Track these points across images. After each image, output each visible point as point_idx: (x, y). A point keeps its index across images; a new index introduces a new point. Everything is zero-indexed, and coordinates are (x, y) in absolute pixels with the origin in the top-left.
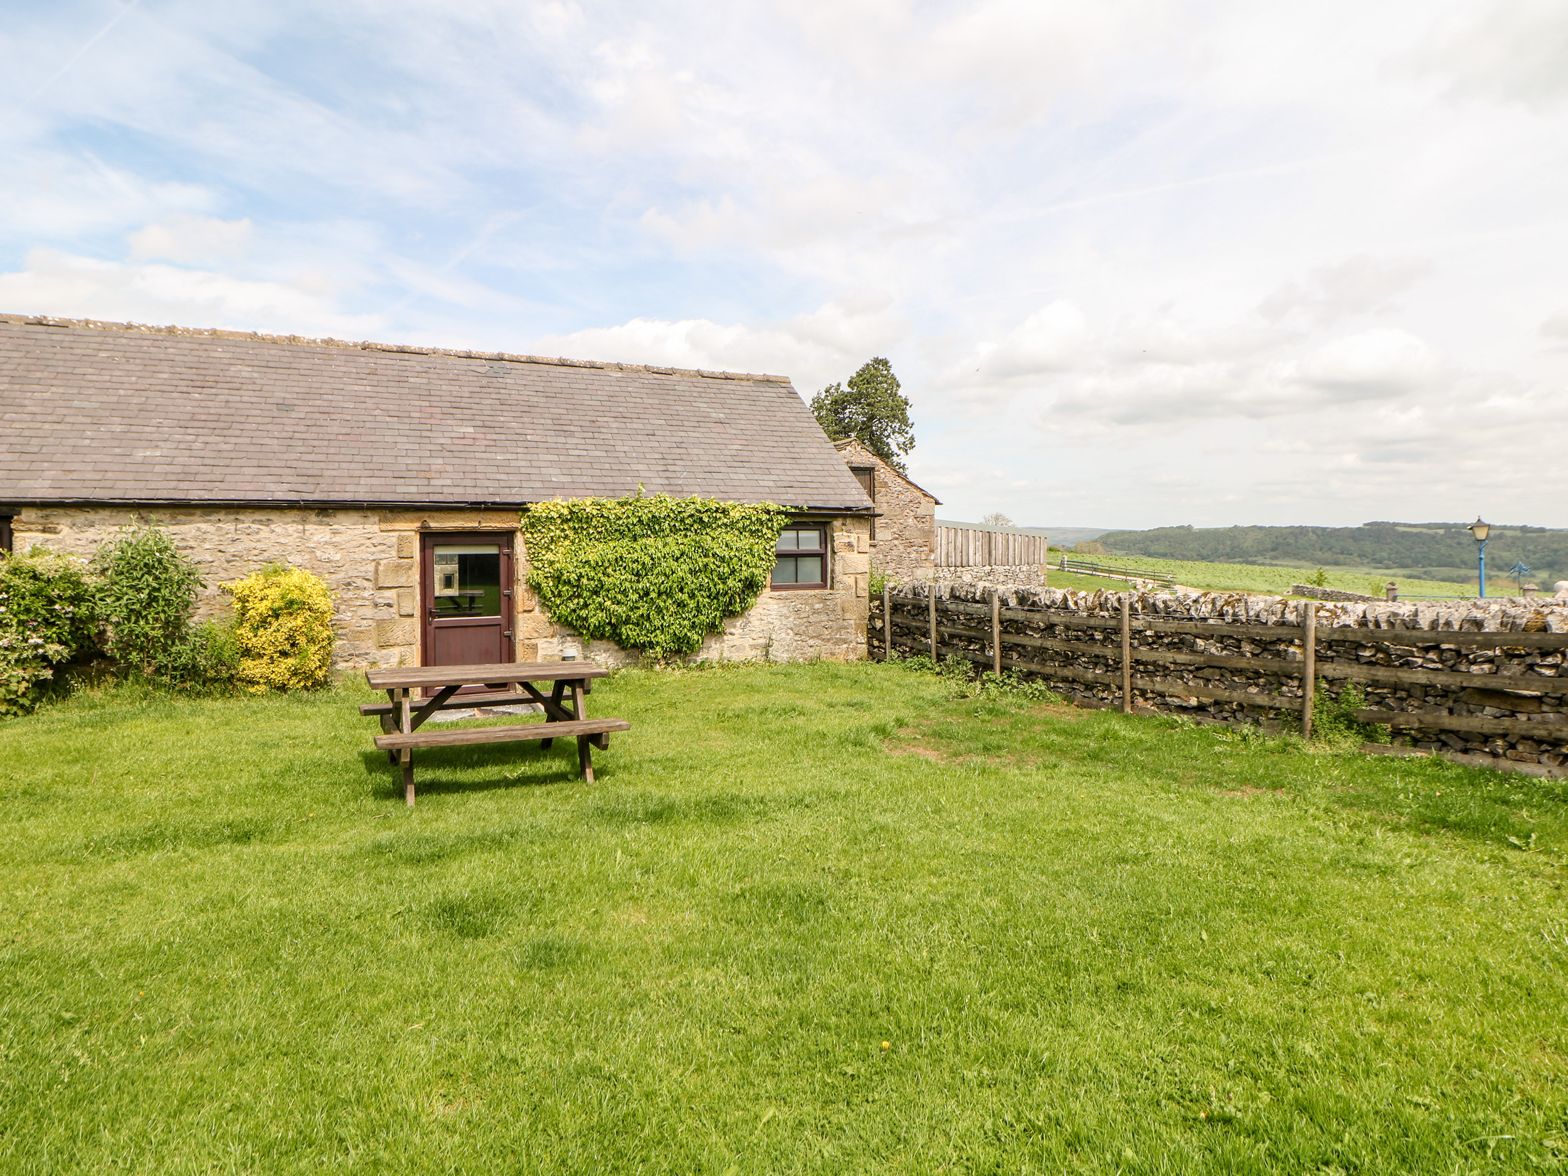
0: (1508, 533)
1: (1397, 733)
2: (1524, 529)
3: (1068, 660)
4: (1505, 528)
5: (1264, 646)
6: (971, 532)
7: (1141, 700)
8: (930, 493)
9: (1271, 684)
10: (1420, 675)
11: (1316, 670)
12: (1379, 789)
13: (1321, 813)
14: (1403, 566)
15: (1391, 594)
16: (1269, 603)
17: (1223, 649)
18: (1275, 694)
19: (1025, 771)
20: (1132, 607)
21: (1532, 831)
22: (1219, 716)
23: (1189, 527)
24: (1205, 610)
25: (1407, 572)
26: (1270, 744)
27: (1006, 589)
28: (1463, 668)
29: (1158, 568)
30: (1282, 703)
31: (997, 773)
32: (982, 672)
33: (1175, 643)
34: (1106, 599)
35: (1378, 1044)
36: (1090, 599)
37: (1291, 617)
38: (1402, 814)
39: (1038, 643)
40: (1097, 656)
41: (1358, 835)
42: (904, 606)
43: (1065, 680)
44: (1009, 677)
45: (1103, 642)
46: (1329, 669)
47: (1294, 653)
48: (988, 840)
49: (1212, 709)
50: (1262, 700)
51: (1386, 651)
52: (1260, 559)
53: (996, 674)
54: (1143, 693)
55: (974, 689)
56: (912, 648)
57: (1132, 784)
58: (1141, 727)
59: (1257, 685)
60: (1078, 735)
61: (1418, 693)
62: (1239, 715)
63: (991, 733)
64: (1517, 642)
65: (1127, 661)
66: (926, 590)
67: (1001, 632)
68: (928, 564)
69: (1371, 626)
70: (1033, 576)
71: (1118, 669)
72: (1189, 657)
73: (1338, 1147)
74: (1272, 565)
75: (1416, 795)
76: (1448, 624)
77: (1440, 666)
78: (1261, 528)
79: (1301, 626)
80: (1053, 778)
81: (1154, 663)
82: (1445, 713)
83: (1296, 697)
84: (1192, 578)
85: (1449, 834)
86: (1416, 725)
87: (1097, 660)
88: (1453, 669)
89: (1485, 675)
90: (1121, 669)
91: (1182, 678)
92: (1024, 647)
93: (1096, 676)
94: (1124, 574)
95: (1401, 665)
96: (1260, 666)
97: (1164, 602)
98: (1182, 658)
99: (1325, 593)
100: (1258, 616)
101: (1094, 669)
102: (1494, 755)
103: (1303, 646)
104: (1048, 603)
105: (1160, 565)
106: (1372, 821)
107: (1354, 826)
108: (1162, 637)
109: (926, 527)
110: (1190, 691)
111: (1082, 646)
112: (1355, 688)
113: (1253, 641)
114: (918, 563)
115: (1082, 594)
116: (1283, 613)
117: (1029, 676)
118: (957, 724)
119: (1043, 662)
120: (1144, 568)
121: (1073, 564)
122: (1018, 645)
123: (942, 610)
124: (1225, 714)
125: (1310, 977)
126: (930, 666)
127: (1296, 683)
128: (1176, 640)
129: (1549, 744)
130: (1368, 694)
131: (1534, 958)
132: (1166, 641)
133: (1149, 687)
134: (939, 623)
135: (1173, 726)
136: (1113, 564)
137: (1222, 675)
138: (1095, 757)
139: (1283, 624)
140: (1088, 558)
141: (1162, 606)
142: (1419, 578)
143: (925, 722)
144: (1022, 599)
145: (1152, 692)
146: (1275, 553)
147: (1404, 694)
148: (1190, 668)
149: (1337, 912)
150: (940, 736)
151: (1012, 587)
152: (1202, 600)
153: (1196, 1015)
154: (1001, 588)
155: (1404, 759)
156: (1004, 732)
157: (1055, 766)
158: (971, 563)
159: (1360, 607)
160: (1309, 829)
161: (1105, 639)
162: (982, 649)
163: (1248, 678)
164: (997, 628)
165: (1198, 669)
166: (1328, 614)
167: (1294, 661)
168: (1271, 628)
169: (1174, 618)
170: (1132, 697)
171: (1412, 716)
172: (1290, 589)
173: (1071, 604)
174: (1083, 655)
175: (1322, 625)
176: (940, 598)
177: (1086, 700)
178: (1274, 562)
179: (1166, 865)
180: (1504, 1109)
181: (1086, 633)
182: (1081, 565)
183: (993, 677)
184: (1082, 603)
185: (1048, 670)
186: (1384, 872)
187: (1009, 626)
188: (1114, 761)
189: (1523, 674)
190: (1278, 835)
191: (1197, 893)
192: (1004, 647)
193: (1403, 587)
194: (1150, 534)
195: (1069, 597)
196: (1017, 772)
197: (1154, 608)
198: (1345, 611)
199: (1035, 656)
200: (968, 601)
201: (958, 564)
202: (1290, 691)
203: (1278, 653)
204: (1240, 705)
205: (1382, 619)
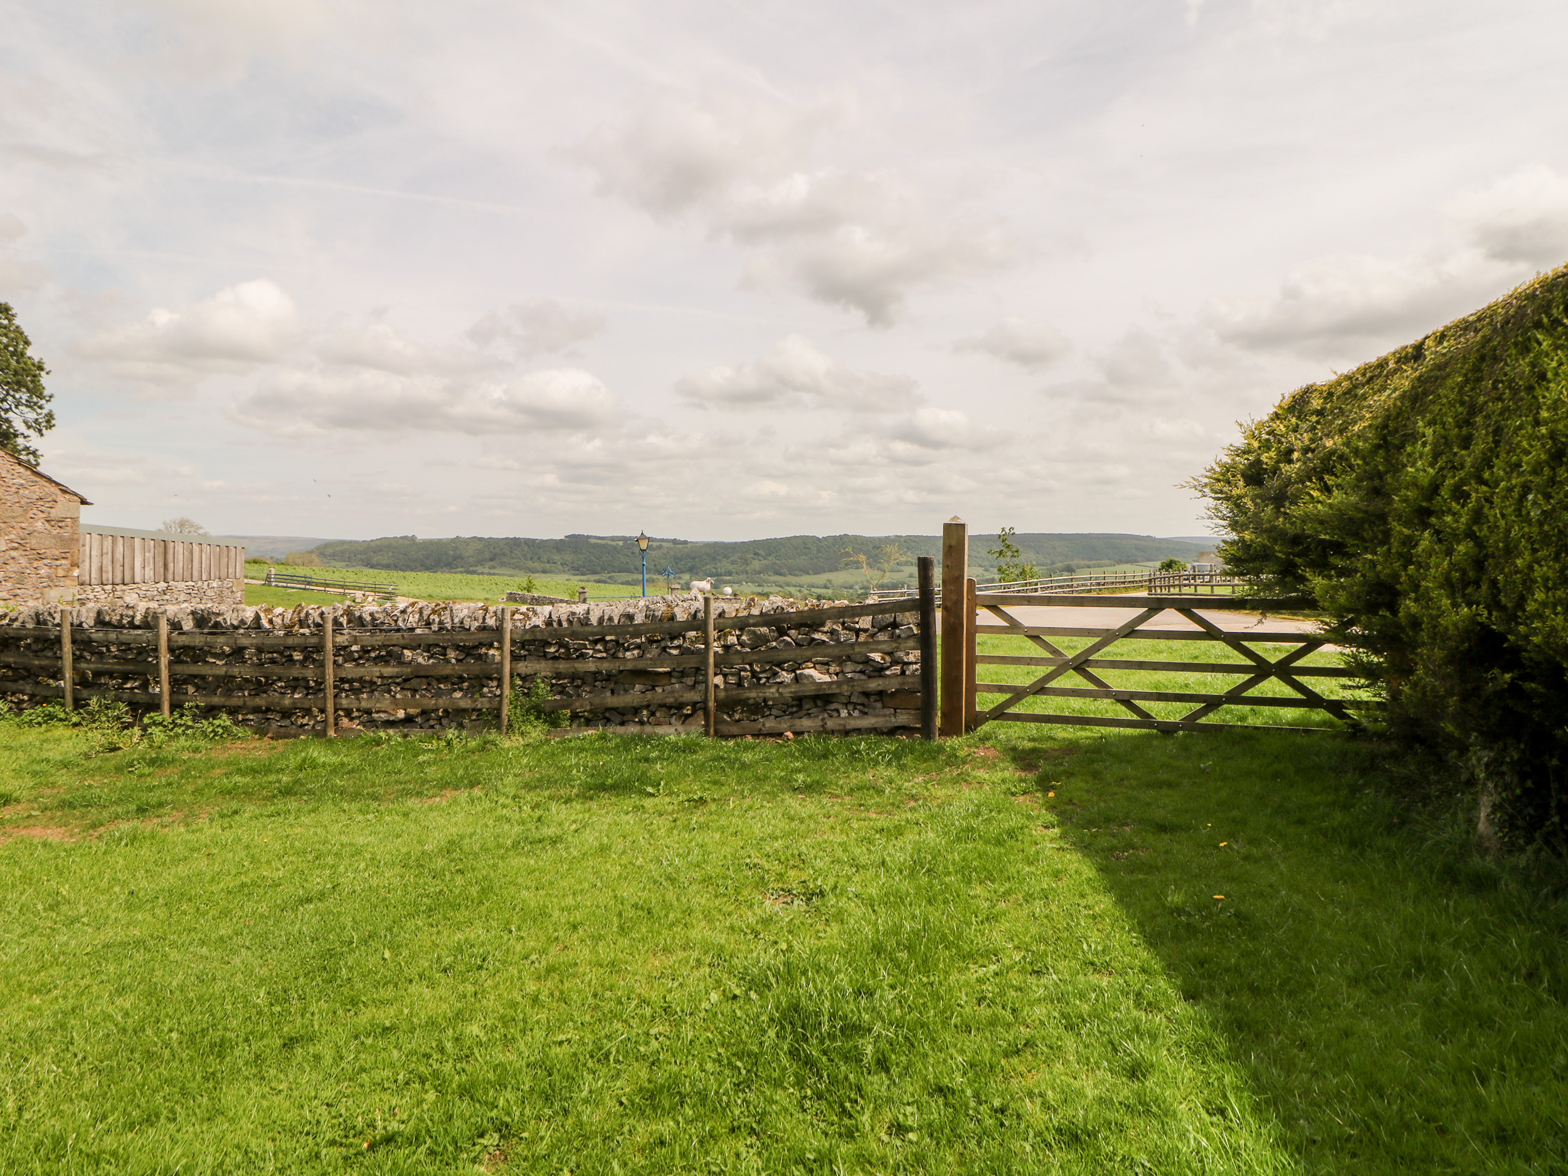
0: (665, 544)
1: (574, 717)
2: (675, 541)
3: (260, 688)
4: (662, 540)
5: (468, 651)
6: (137, 541)
7: (345, 720)
8: (73, 488)
9: (474, 687)
10: (591, 665)
11: (511, 669)
12: (559, 768)
13: (509, 801)
14: (595, 573)
15: (582, 597)
16: (472, 610)
17: (429, 658)
18: (477, 696)
19: (194, 827)
20: (336, 621)
21: (662, 779)
22: (426, 725)
23: (413, 538)
24: (413, 620)
25: (597, 577)
26: (473, 744)
27: (180, 608)
28: (621, 655)
29: (378, 580)
30: (483, 703)
31: (153, 837)
32: (143, 715)
33: (383, 656)
34: (307, 614)
35: (535, 1000)
36: (288, 616)
37: (491, 622)
38: (573, 787)
39: (222, 671)
40: (296, 679)
41: (538, 813)
42: (20, 639)
43: (256, 710)
44: (182, 715)
45: (303, 663)
46: (523, 667)
47: (493, 655)
48: (128, 925)
49: (419, 720)
50: (466, 704)
51: (566, 646)
52: (480, 569)
53: (165, 715)
54: (348, 713)
55: (131, 737)
56: (32, 697)
57: (328, 812)
58: (344, 750)
59: (461, 689)
60: (268, 770)
61: (589, 679)
62: (445, 721)
63: (150, 789)
64: (655, 631)
65: (330, 679)
66: (58, 616)
67: (170, 663)
68: (68, 582)
69: (555, 624)
70: (226, 592)
71: (320, 690)
72: (396, 670)
73: (494, 1113)
74: (490, 574)
75: (586, 767)
76: (611, 619)
77: (604, 655)
78: (480, 539)
79: (499, 630)
80: (231, 827)
81: (360, 680)
82: (609, 694)
83: (496, 696)
84: (413, 589)
85: (606, 796)
86: (588, 708)
87: (295, 684)
88: (614, 656)
89: (634, 659)
90: (324, 689)
91: (389, 691)
92: (203, 677)
93: (295, 701)
94: (342, 587)
95: (578, 657)
96: (464, 671)
97: (371, 614)
98: (388, 671)
99: (533, 598)
100: (462, 623)
101: (293, 693)
102: (642, 723)
103: (500, 648)
104: (235, 623)
105: (382, 577)
106: (551, 798)
107: (537, 806)
108: (369, 652)
109: (66, 533)
110: (396, 704)
111: (277, 670)
112: (543, 682)
113: (457, 647)
114: (52, 582)
115: (279, 610)
116: (484, 619)
117: (210, 712)
118: (99, 786)
119: (229, 693)
120: (364, 580)
121: (281, 578)
122: (195, 676)
123: (83, 641)
124: (432, 722)
125: (484, 960)
126: (62, 716)
127: (495, 683)
128: (383, 653)
129: (676, 708)
130: (553, 685)
131: (655, 882)
132: (373, 655)
133: (354, 705)
134: (77, 659)
135: (378, 742)
136: (329, 576)
137: (429, 684)
138: (287, 792)
139: (483, 628)
140: (301, 571)
141: (368, 618)
142: (605, 582)
143: (48, 792)
144: (201, 620)
145: (358, 710)
146: (493, 563)
147: (579, 682)
148: (397, 681)
149: (512, 889)
150: (71, 805)
151: (188, 607)
152: (410, 610)
153: (369, 1041)
154: (171, 610)
155: (579, 738)
156: (170, 784)
157: (236, 812)
158: (138, 579)
159: (547, 609)
160: (499, 819)
161: (306, 659)
162: (145, 686)
163: (453, 684)
164: (165, 658)
165: (405, 681)
166: (521, 617)
167: (493, 662)
168: (473, 633)
169: (381, 631)
170: (336, 719)
171: (586, 700)
172: (505, 596)
173: (265, 623)
174: (280, 680)
175: (516, 627)
176: (80, 625)
177: (283, 730)
178: (492, 571)
179: (354, 892)
180: (625, 1017)
181: (283, 654)
182: (292, 578)
183: (159, 719)
184: (278, 621)
185: (235, 702)
186: (554, 841)
187: (179, 653)
188: (310, 792)
189: (659, 655)
190: (470, 830)
191: (385, 912)
192: (176, 680)
193: (592, 589)
194: (372, 544)
195: (262, 615)
196: (182, 829)
197: (360, 621)
198: (535, 613)
199: (219, 687)
200: (123, 627)
201: (118, 580)
202: (490, 692)
203: (480, 657)
204: (446, 711)
205: (564, 618)
